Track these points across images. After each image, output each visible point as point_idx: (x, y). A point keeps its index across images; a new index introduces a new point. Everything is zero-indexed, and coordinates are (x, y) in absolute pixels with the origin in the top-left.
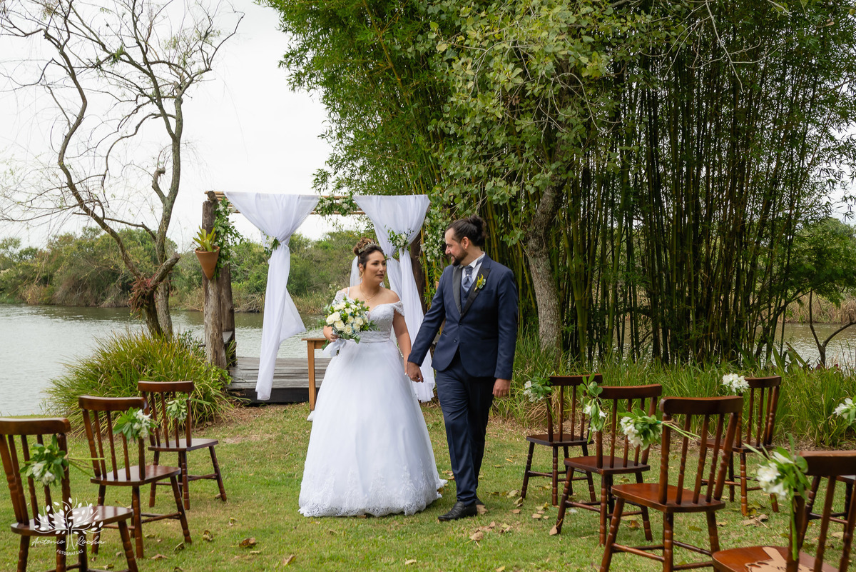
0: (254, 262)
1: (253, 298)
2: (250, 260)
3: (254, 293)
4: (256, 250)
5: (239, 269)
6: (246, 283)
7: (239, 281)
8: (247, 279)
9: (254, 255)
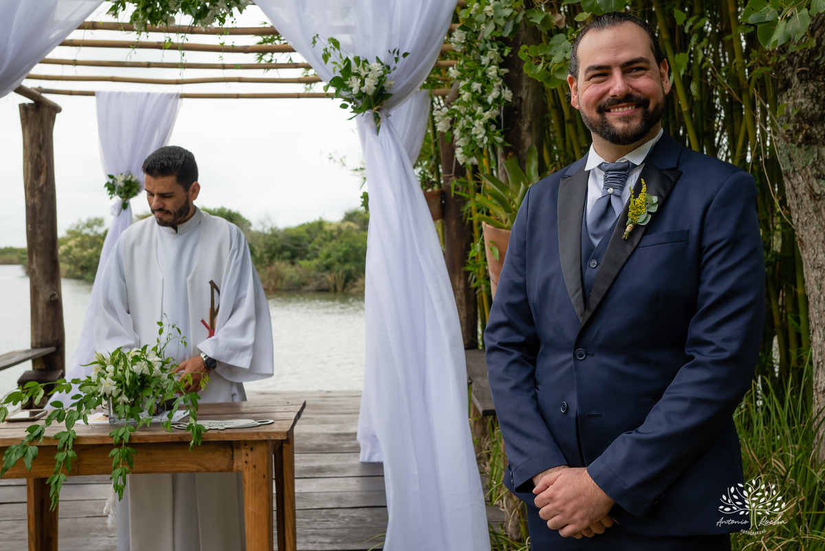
0: (325, 240)
1: (323, 276)
2: (322, 237)
3: (324, 271)
4: (327, 228)
5: (310, 247)
6: (315, 261)
7: (309, 259)
8: (317, 257)
9: (326, 232)
